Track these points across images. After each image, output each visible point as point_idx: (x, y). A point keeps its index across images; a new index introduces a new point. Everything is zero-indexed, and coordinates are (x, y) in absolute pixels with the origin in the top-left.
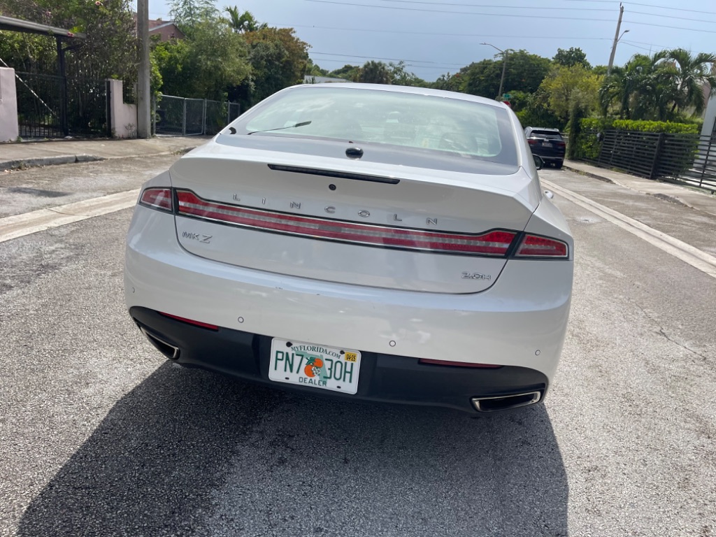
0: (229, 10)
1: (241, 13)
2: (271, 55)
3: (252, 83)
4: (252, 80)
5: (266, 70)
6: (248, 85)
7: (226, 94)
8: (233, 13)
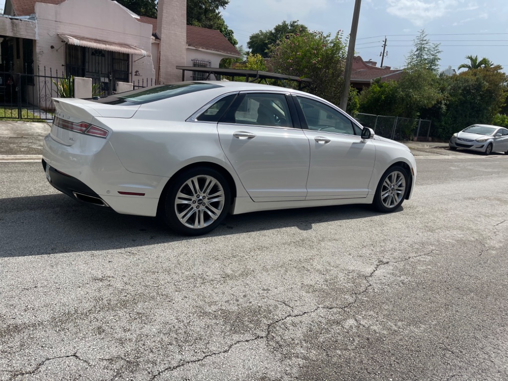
0: (471, 58)
1: (479, 60)
2: (469, 86)
3: (443, 106)
4: (445, 104)
5: (461, 97)
6: (440, 108)
7: (418, 114)
8: (473, 60)
